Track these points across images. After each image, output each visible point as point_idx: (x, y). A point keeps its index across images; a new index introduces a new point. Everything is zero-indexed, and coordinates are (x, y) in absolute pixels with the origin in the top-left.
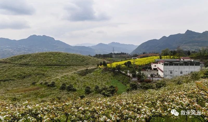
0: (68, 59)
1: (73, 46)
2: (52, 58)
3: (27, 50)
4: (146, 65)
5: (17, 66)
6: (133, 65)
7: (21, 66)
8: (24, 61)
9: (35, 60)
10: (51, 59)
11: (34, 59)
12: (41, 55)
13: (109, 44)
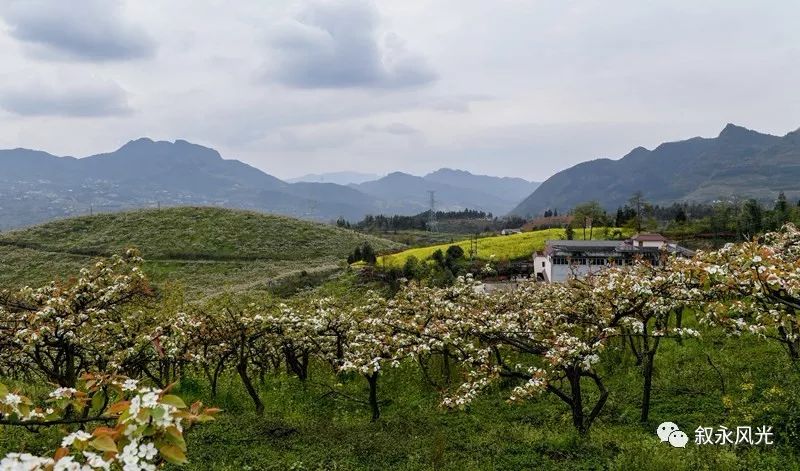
0: (248, 232)
1: (290, 182)
2: (190, 231)
3: (114, 195)
4: (518, 259)
5: (63, 257)
6: (469, 260)
7: (75, 259)
8: (87, 239)
9: (129, 238)
10: (184, 235)
11: (125, 233)
12: (152, 219)
13: (429, 175)
